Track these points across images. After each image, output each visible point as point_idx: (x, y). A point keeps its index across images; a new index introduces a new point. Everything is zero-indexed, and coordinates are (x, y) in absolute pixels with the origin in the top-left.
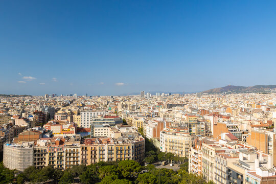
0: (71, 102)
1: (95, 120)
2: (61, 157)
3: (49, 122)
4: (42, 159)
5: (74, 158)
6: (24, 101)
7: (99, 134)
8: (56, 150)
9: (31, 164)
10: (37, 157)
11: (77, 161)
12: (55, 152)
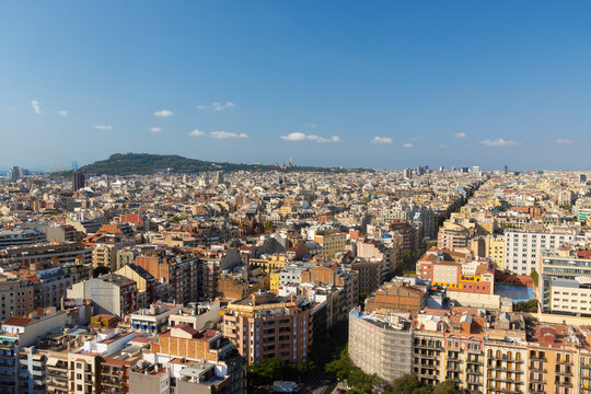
0: (470, 194)
1: (551, 262)
2: (476, 367)
3: (428, 253)
4: (431, 362)
5: (509, 373)
6: (361, 185)
7: (565, 304)
8: (463, 346)
9: (408, 371)
10: (420, 357)
11: (518, 384)
12: (462, 351)
